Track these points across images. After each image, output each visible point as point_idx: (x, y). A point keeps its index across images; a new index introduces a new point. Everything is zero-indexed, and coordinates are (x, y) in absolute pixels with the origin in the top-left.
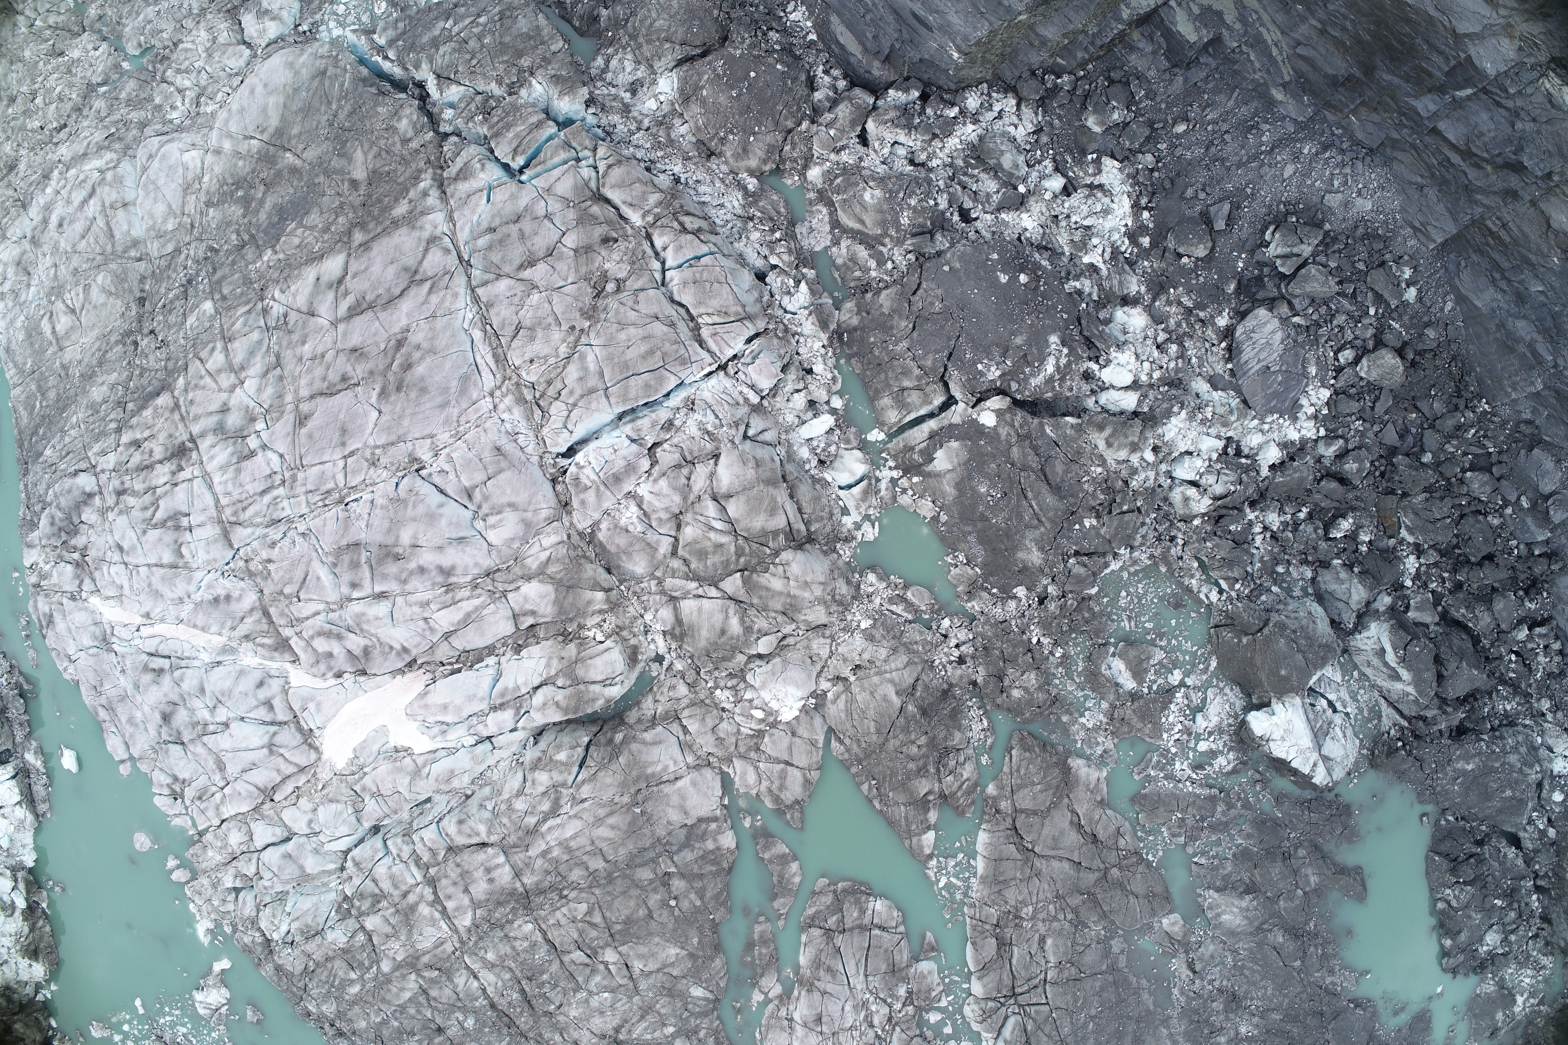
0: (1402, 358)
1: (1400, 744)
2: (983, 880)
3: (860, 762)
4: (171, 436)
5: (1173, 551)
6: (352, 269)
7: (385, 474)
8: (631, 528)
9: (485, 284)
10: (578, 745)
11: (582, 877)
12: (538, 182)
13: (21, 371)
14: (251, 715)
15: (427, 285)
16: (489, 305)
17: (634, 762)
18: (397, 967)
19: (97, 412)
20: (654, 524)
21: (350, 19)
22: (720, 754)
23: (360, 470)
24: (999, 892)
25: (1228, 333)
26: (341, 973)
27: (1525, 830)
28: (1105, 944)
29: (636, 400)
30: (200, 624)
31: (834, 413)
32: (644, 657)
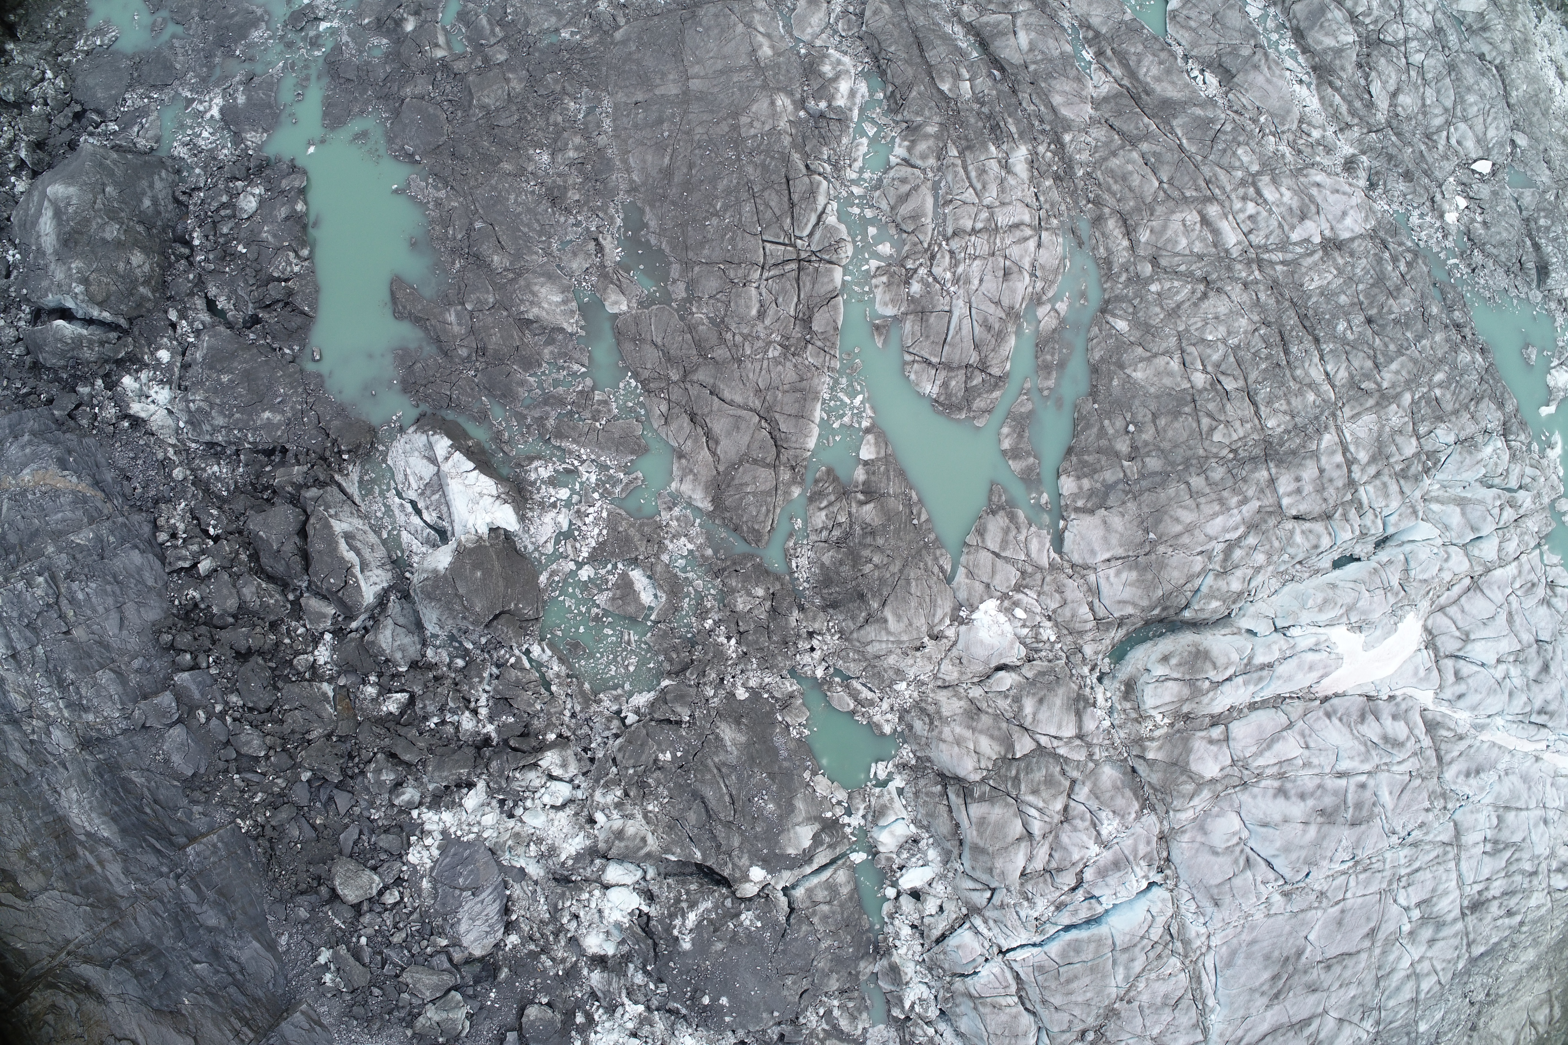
0: (333, 890)
2: (816, 397)
3: (926, 545)
4: (1481, 920)
7: (1317, 887)
8: (1111, 815)
10: (1195, 611)
11: (1213, 470)
14: (1476, 668)
16: (1195, 1026)
17: (1148, 587)
18: (1397, 397)
20: (1088, 815)
22: (1062, 576)
23: (1335, 889)
24: (802, 380)
25: (509, 928)
26: (1448, 396)
27: (202, 323)
28: (691, 297)
29: (1089, 940)
30: (1496, 749)
31: (894, 884)
32: (1117, 684)
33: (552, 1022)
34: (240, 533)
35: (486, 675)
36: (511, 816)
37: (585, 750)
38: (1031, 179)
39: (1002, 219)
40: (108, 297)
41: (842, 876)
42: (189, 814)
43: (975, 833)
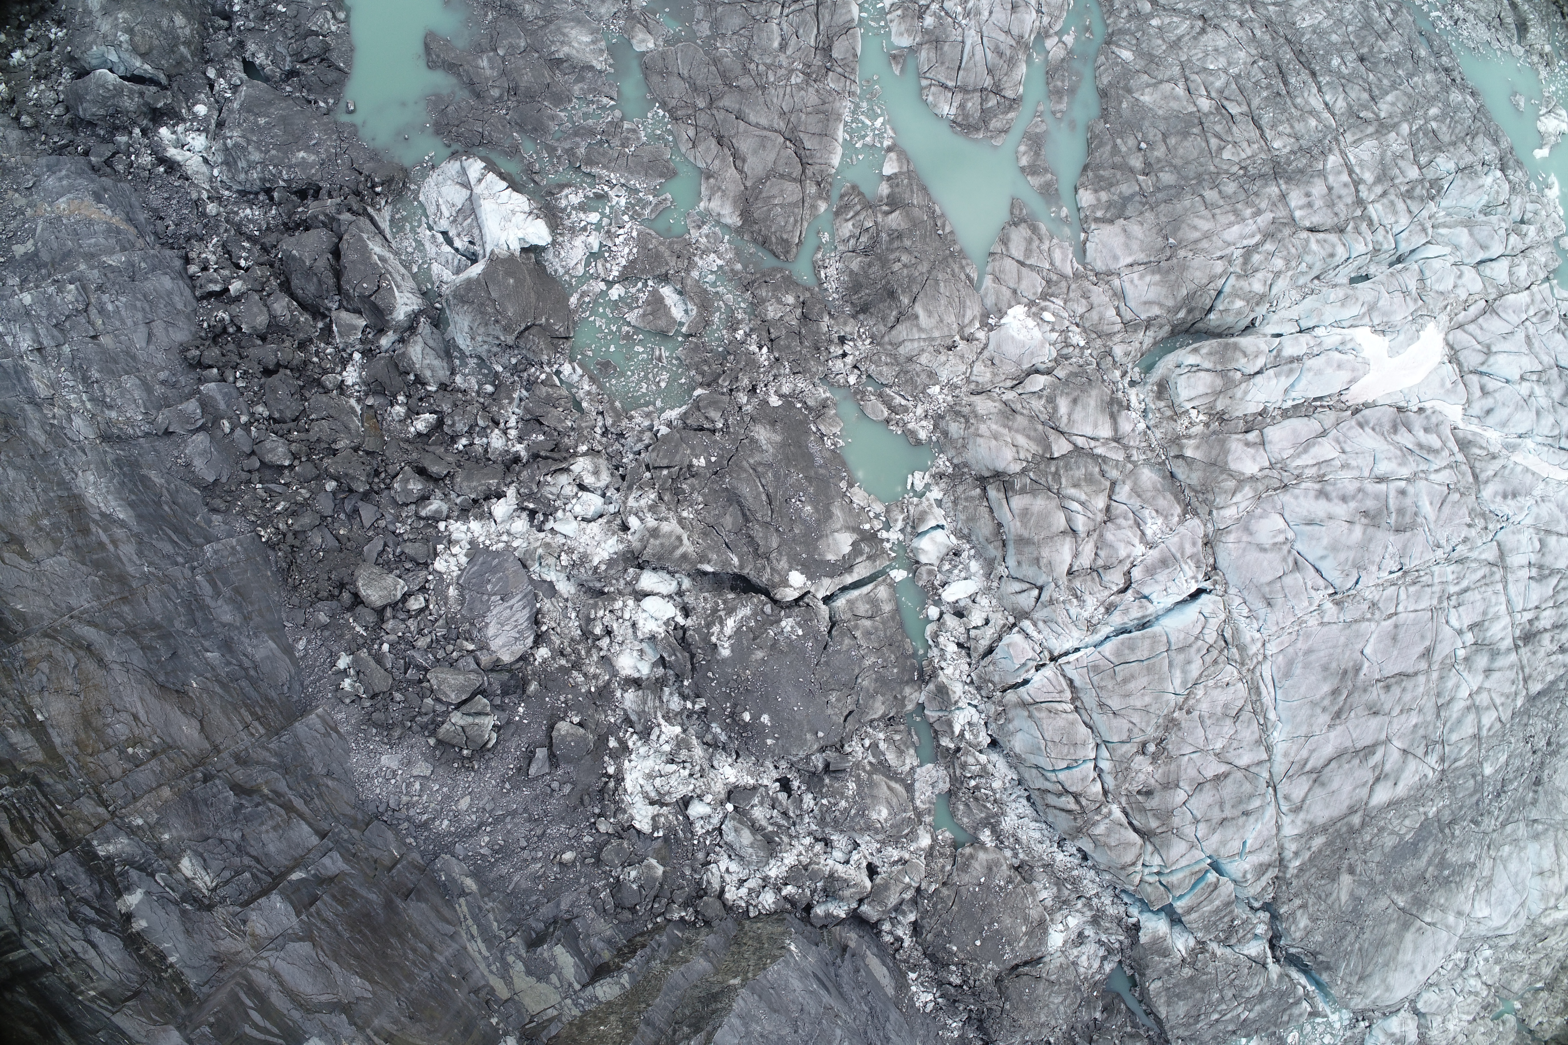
0: (356, 595)
1: (378, 189)
2: (838, 118)
3: (952, 254)
4: (1534, 653)
5: (608, 422)
6: (1366, 790)
7: (1367, 594)
8: (1154, 514)
9: (1260, 763)
10: (1221, 312)
11: (1225, 184)
12: (1198, 854)
14: (1500, 384)
16: (1259, 742)
17: (1173, 288)
18: (1395, 126)
20: (1131, 515)
21: (1320, 1029)
22: (1086, 283)
23: (1386, 600)
24: (824, 103)
25: (540, 638)
26: (1444, 129)
27: (240, 81)
28: (716, 33)
29: (1143, 637)
30: (1529, 476)
31: (938, 602)
32: (1149, 387)
33: (584, 738)
34: (272, 266)
35: (516, 395)
36: (541, 530)
37: (617, 468)
40: (151, 49)
41: (882, 592)
42: (209, 522)
43: (1018, 524)
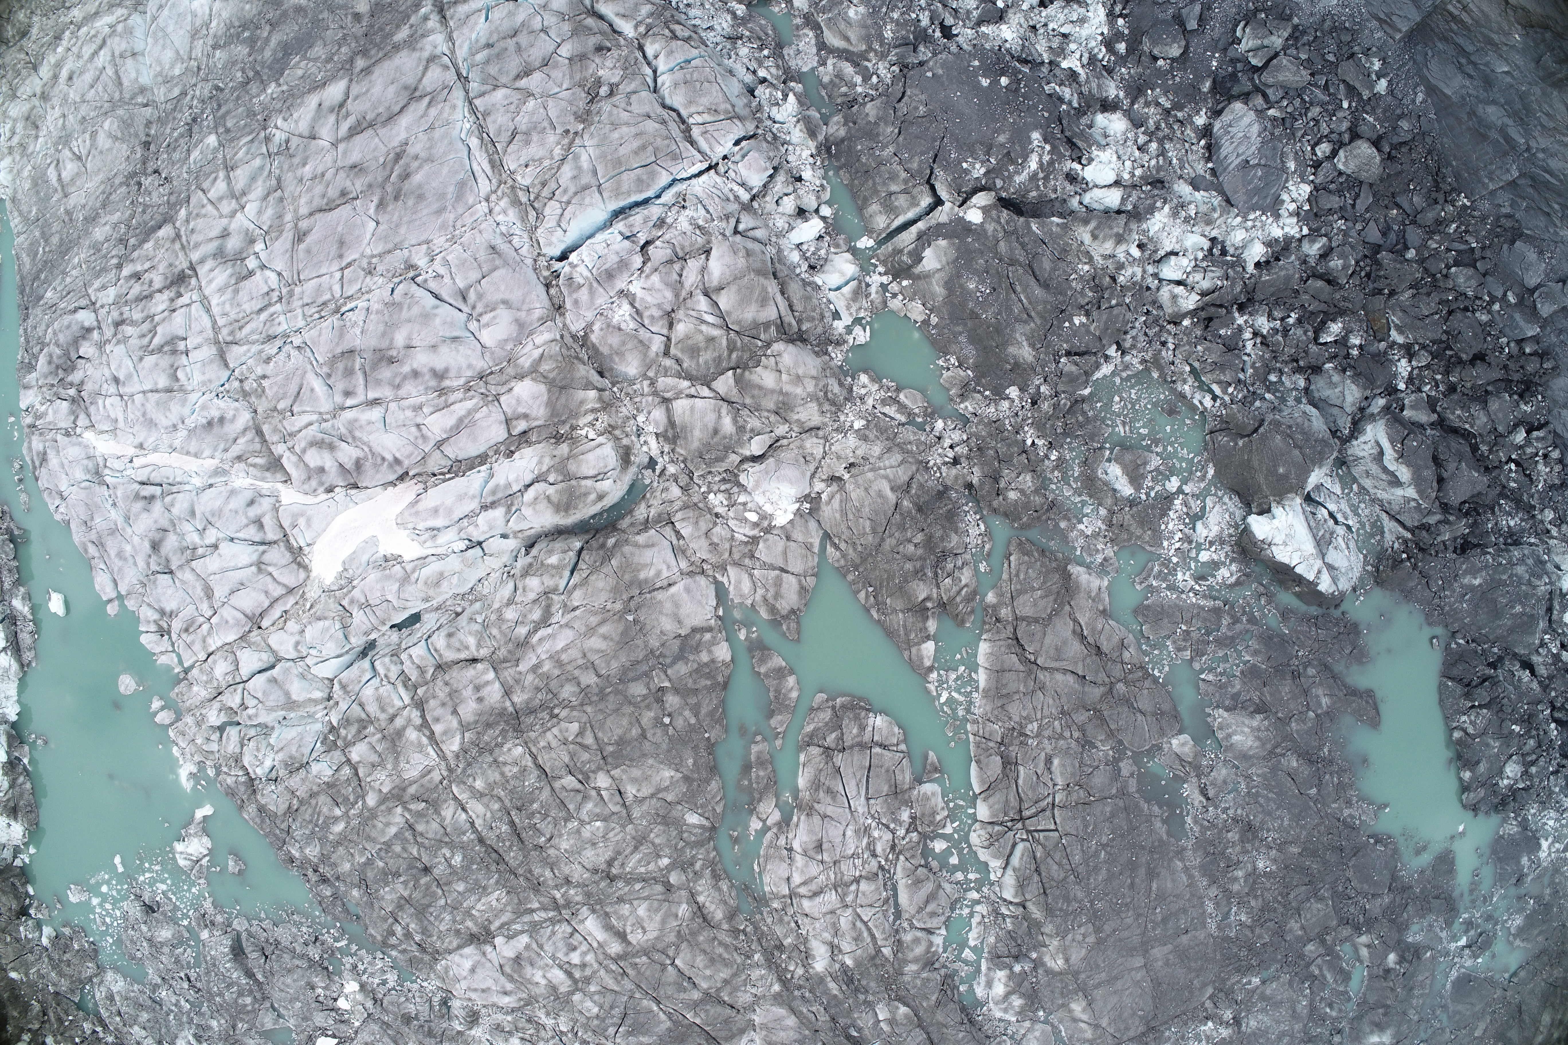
0: (1379, 150)
1: (1404, 556)
2: (986, 693)
3: (856, 568)
4: (171, 265)
5: (1164, 353)
6: (353, 93)
7: (381, 281)
8: (623, 326)
9: (482, 94)
10: (570, 549)
11: (573, 694)
13: (25, 219)
14: (241, 535)
15: (426, 100)
16: (486, 114)
17: (627, 565)
18: (383, 799)
19: (99, 251)
20: (646, 323)
22: (713, 560)
23: (356, 280)
24: (1002, 706)
25: (1206, 132)
26: (325, 810)
27: (1539, 654)
28: (1115, 764)
29: (629, 194)
30: (192, 450)
31: (824, 220)
32: (637, 460)
33: (1153, 42)
34: (1487, 469)
35: (1250, 371)
36: (1215, 241)
37: (1148, 312)
38: (806, 940)
39: (831, 898)
42: (1513, 204)
43: (768, 289)
